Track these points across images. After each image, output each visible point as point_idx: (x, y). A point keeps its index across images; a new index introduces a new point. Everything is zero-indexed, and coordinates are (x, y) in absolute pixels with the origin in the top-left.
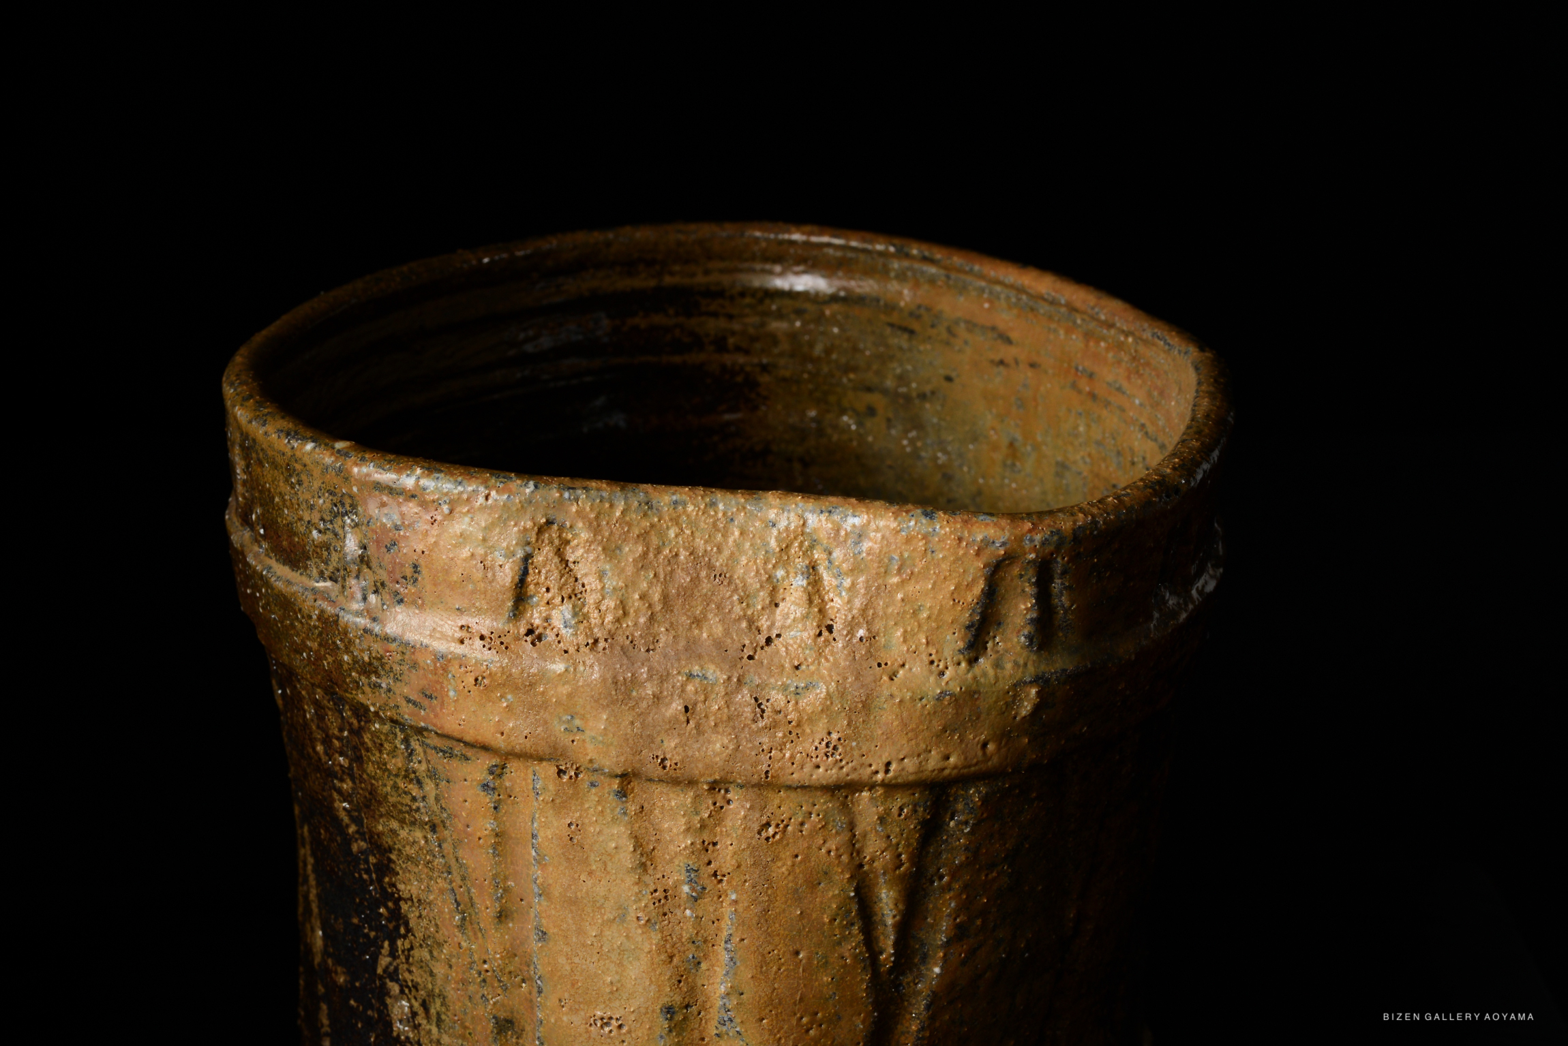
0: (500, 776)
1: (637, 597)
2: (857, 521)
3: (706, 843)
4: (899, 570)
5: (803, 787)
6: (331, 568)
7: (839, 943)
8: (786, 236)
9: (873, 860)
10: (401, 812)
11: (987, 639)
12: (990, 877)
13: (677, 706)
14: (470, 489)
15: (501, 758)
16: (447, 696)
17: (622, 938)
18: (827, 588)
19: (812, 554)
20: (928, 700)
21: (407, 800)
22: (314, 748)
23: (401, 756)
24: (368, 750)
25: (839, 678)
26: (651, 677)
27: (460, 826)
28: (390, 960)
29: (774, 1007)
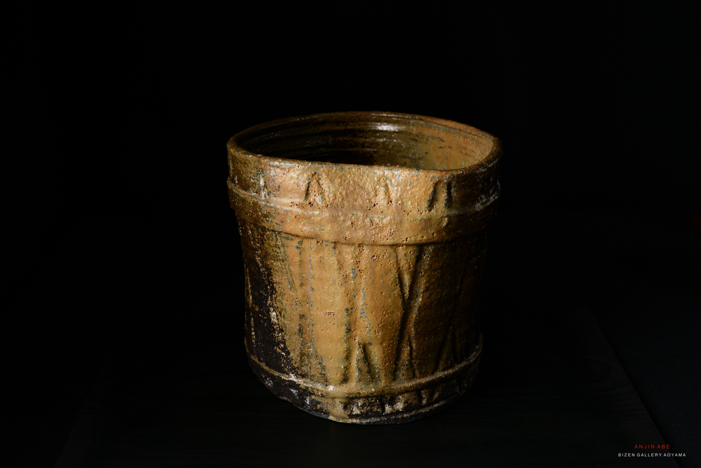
0: (301, 244)
1: (339, 193)
2: (399, 172)
3: (357, 261)
4: (410, 185)
5: (384, 245)
6: (256, 190)
7: (394, 290)
9: (403, 267)
10: (274, 257)
11: (434, 205)
12: (435, 273)
13: (349, 223)
14: (294, 165)
15: (302, 239)
16: (287, 221)
17: (334, 289)
18: (390, 191)
19: (386, 182)
20: (418, 221)
21: (276, 253)
22: (250, 243)
23: (274, 241)
24: (265, 240)
25: (393, 214)
26: (343, 214)
27: (290, 259)
28: (271, 301)
29: (376, 309)
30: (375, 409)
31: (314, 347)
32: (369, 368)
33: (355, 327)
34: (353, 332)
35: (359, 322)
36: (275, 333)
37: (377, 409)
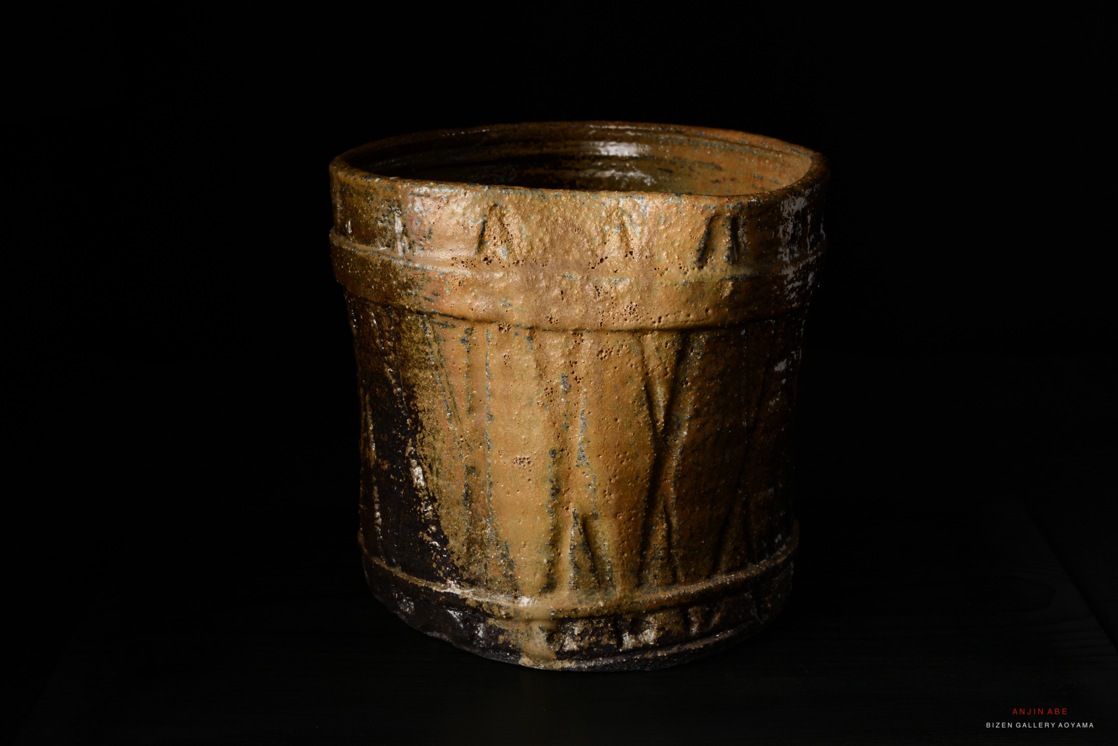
0: (470, 334)
1: (537, 240)
2: (644, 200)
3: (572, 362)
4: (665, 222)
5: (619, 331)
6: (387, 240)
7: (637, 415)
8: (606, 127)
9: (653, 371)
10: (420, 363)
11: (707, 258)
12: (711, 385)
13: (556, 292)
14: (457, 190)
15: (471, 325)
16: (445, 293)
17: (530, 415)
18: (630, 234)
19: (622, 218)
20: (679, 285)
21: (423, 355)
22: (375, 343)
23: (421, 332)
24: (404, 332)
25: (636, 275)
26: (545, 277)
27: (450, 364)
28: (412, 448)
29: (605, 449)
30: (605, 640)
31: (493, 526)
32: (593, 562)
33: (567, 485)
34: (564, 494)
35: (574, 475)
36: (421, 506)
37: (609, 639)
